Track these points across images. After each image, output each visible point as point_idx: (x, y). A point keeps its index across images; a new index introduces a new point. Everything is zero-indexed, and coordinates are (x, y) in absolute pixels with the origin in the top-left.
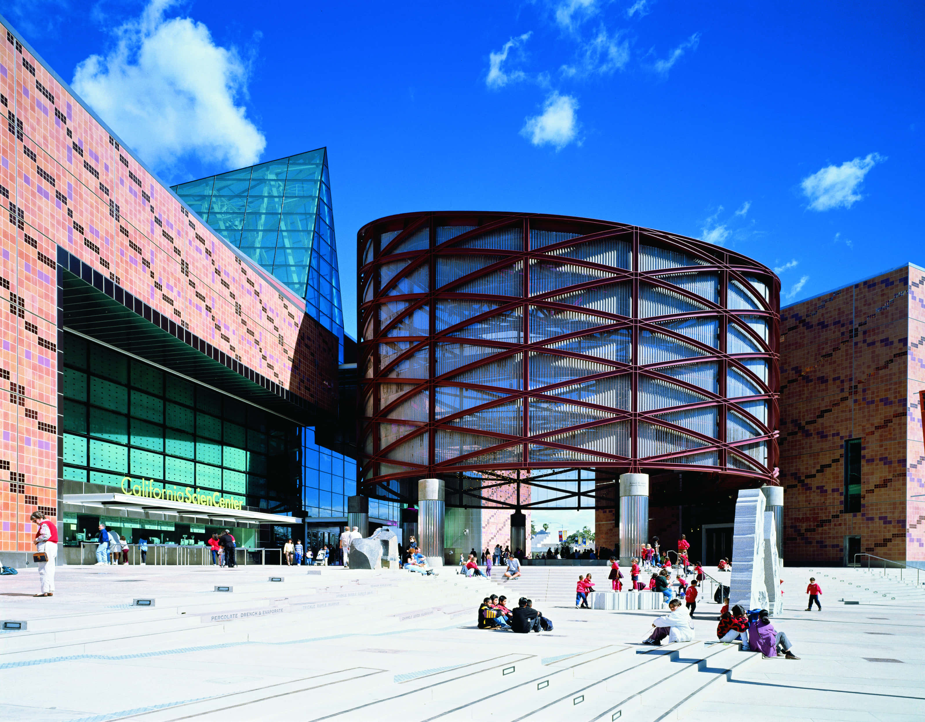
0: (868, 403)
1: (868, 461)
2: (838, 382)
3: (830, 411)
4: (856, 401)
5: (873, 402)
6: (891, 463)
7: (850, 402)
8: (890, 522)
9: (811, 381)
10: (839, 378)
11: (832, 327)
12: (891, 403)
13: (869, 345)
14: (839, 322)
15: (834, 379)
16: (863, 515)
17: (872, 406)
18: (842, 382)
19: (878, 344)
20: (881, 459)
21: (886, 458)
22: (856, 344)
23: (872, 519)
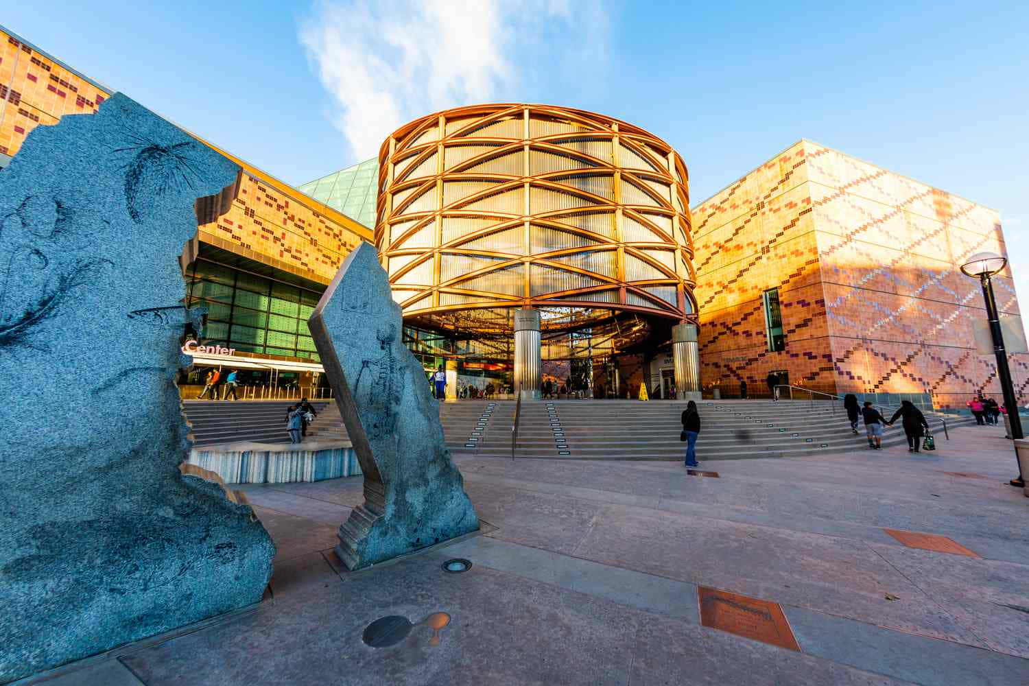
0: (780, 257)
1: (786, 306)
2: (752, 247)
3: (747, 270)
4: (768, 258)
5: (784, 256)
6: (809, 304)
7: (764, 259)
8: (815, 357)
9: (730, 250)
10: (752, 243)
11: (742, 206)
12: (802, 253)
13: (775, 211)
14: (747, 201)
15: (748, 245)
16: (788, 352)
17: (785, 260)
18: (755, 245)
19: (783, 209)
20: (798, 303)
21: (804, 301)
22: (763, 214)
23: (797, 355)
